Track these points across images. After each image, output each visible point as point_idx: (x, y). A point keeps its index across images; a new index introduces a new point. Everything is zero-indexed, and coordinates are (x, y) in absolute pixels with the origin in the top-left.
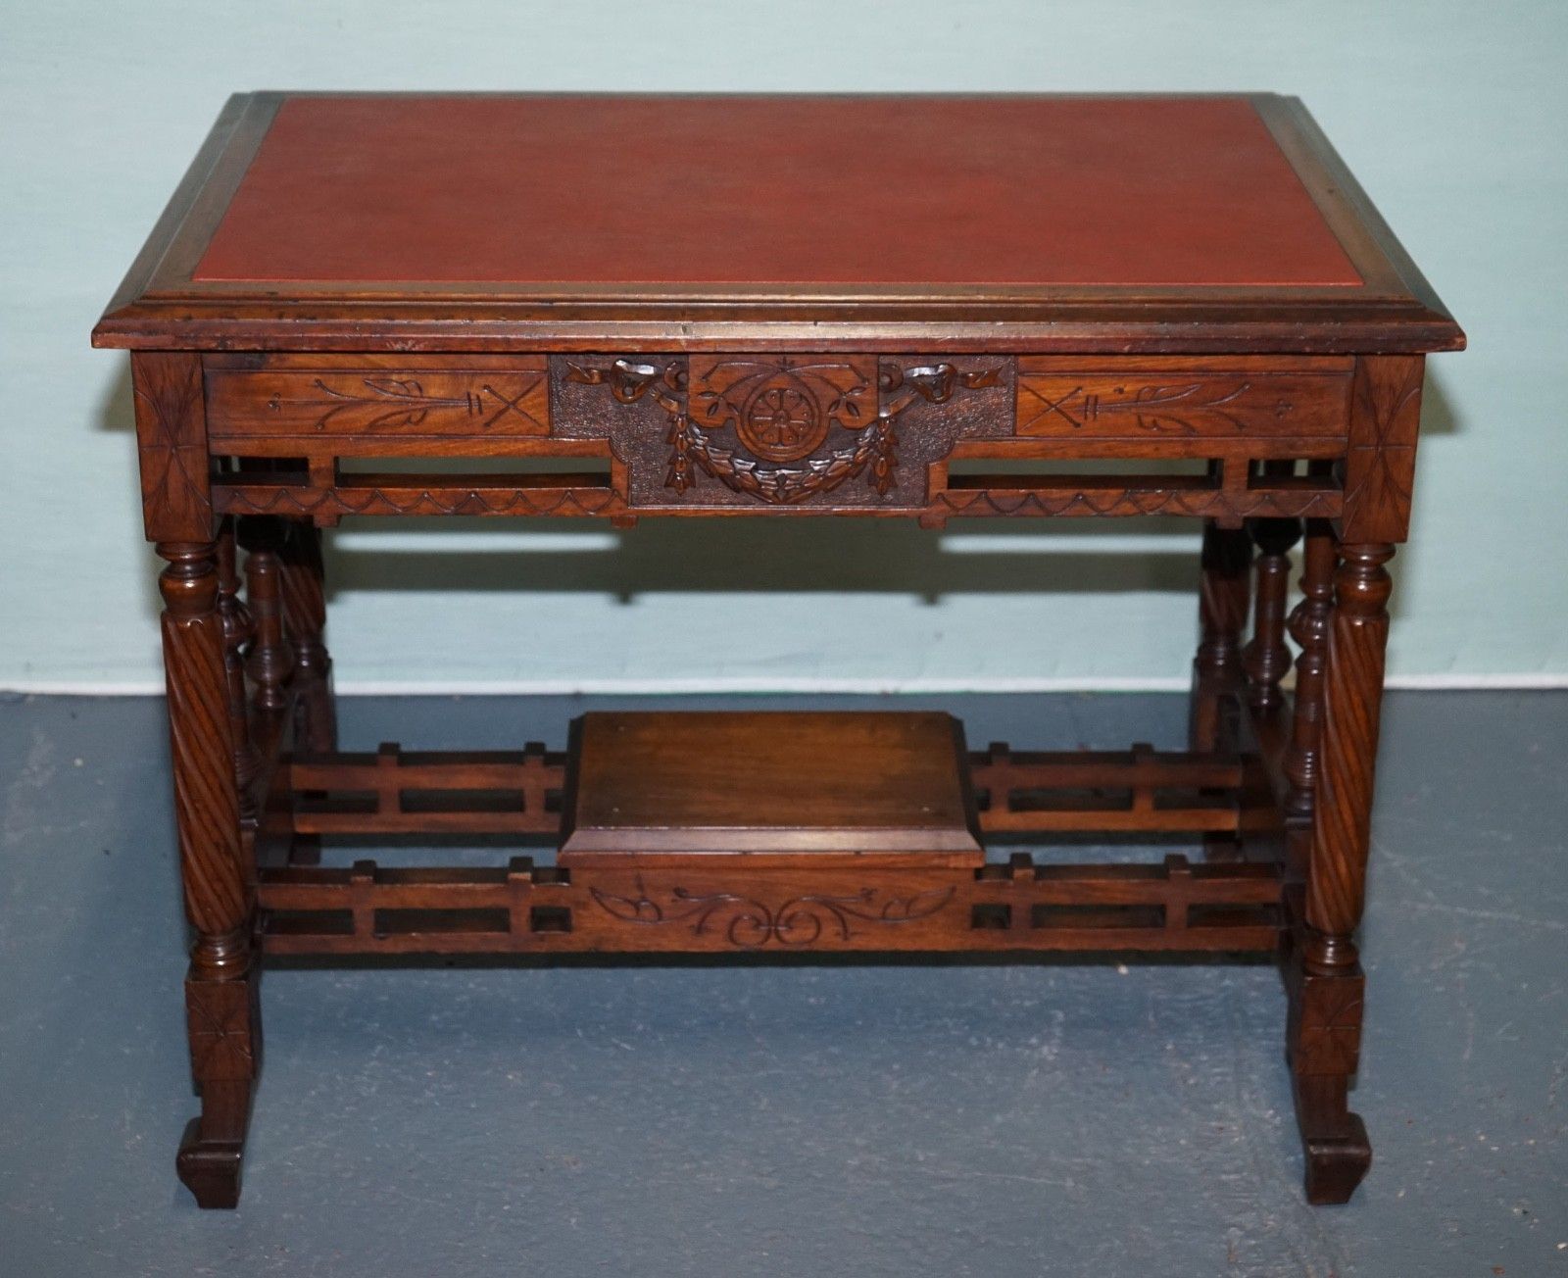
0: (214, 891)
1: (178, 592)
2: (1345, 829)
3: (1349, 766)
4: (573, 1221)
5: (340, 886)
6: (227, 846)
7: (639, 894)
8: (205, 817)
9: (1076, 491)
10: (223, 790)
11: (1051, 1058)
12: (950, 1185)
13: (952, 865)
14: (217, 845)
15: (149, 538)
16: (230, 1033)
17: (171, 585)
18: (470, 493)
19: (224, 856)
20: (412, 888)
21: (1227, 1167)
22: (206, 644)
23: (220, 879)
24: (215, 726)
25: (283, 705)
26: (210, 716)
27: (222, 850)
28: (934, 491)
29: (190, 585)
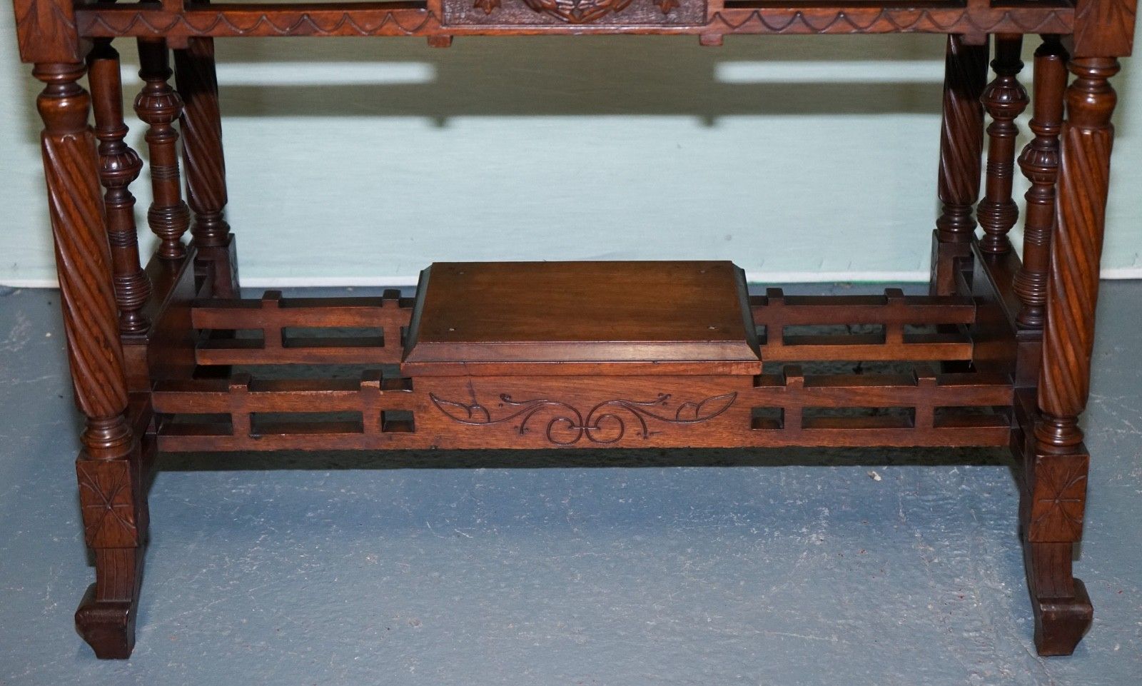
0: (97, 381)
1: (52, 110)
2: (1074, 321)
3: (1077, 264)
4: (413, 668)
5: (220, 394)
6: (106, 339)
7: (471, 398)
8: (86, 314)
9: (837, 10)
10: (100, 290)
11: (818, 543)
12: (733, 641)
13: (733, 373)
14: (97, 340)
15: (24, 58)
16: (115, 506)
17: (47, 104)
18: (303, 15)
19: (104, 349)
20: (279, 395)
21: (967, 627)
22: (79, 159)
23: (101, 369)
24: (90, 232)
25: (183, 256)
26: (85, 223)
27: (102, 345)
28: (712, 9)
29: (64, 104)
